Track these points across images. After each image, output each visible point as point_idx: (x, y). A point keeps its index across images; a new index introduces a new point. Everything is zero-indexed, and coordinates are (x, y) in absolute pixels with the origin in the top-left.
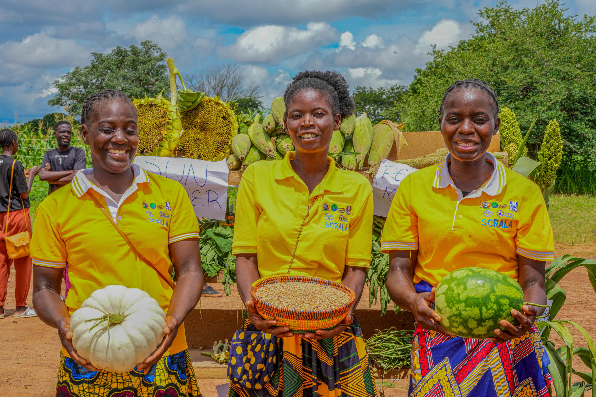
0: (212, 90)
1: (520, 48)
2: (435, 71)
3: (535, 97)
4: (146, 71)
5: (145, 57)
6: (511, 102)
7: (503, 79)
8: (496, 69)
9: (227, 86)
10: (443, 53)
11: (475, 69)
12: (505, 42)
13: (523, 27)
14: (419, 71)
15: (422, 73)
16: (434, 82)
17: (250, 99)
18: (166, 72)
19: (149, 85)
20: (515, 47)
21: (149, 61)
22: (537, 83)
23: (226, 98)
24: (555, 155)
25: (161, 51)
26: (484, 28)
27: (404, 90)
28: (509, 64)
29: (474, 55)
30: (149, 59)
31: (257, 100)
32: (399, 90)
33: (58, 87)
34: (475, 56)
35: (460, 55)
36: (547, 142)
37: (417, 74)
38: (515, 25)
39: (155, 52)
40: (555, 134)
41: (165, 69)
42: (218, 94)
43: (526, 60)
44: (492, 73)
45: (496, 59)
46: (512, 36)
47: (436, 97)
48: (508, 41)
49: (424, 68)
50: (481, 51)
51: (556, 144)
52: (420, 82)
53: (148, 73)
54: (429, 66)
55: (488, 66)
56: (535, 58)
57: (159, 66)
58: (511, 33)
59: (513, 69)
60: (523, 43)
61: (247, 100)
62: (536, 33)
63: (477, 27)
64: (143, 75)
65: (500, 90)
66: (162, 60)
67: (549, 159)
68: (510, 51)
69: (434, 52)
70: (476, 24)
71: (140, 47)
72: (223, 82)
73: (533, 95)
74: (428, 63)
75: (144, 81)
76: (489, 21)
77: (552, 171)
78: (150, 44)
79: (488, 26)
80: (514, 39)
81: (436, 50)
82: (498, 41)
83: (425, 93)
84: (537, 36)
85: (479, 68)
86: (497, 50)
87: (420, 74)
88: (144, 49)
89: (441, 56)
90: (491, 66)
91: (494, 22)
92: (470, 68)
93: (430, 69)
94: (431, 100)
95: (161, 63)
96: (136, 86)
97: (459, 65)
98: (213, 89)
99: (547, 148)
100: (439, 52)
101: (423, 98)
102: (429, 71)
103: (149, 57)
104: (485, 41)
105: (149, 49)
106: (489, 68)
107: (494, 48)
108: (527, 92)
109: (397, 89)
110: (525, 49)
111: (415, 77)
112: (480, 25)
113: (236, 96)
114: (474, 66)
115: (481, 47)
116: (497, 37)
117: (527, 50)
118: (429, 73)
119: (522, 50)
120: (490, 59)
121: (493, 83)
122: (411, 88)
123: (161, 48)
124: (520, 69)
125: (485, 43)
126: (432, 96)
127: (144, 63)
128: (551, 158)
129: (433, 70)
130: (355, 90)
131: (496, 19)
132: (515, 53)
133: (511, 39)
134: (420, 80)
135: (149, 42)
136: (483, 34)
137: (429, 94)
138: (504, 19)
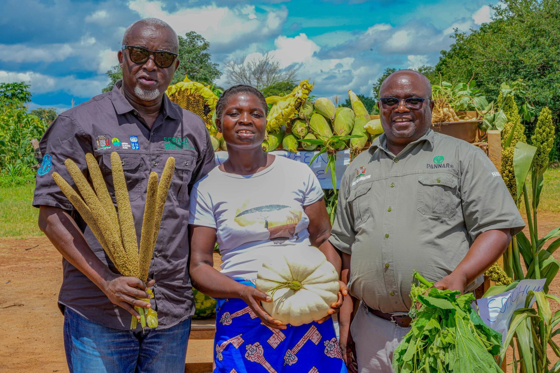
0: (252, 76)
1: (537, 29)
2: (458, 52)
3: (551, 74)
4: (191, 59)
5: (190, 47)
6: (529, 79)
7: (521, 58)
8: (514, 49)
9: (267, 71)
10: (465, 35)
11: (495, 50)
12: (522, 24)
13: (539, 10)
14: (444, 53)
15: (447, 55)
16: (457, 63)
17: (288, 83)
18: (209, 60)
19: (194, 72)
20: (532, 28)
21: (194, 50)
22: (553, 61)
23: (265, 82)
24: (547, 140)
25: (204, 41)
26: (502, 11)
27: (431, 71)
28: (527, 45)
29: (493, 37)
30: (193, 48)
31: (294, 84)
32: (427, 71)
33: (111, 77)
34: (495, 37)
35: (480, 37)
36: (540, 128)
37: (442, 56)
38: (531, 8)
39: (199, 42)
40: (547, 121)
41: (208, 57)
42: (258, 79)
43: (542, 40)
44: (510, 53)
45: (514, 40)
46: (529, 19)
47: (458, 77)
48: (525, 23)
49: (448, 50)
50: (500, 33)
51: (548, 129)
52: (445, 63)
53: (192, 62)
54: (454, 48)
55: (507, 47)
56: (551, 38)
57: (203, 55)
58: (528, 15)
59: (531, 49)
60: (539, 24)
61: (284, 83)
62: (552, 14)
63: (495, 11)
64: (189, 64)
65: (518, 69)
66: (206, 48)
67: (542, 143)
68: (527, 32)
69: (456, 35)
70: (495, 8)
71: (185, 37)
72: (263, 68)
73: (550, 73)
74: (453, 45)
75: (190, 69)
76: (507, 5)
77: (544, 154)
78: (195, 34)
79: (506, 10)
80: (530, 21)
81: (458, 34)
82: (516, 24)
83: (448, 74)
84: (552, 17)
85: (498, 49)
86: (515, 32)
87: (445, 55)
88: (189, 40)
89: (463, 39)
90: (509, 46)
91: (512, 5)
92: (490, 49)
93: (454, 50)
94: (454, 80)
95: (204, 52)
96: (182, 74)
97: (480, 47)
98: (254, 74)
99: (540, 133)
100: (460, 35)
101: (446, 78)
102: (453, 52)
103: (193, 46)
104: (504, 24)
105: (194, 39)
106: (508, 49)
107: (512, 29)
108: (544, 70)
109: (425, 69)
110: (541, 30)
111: (441, 58)
112: (499, 8)
113: (274, 80)
114: (493, 47)
115: (500, 30)
116: (514, 20)
117: (544, 31)
118: (453, 54)
119: (538, 31)
120: (508, 40)
121: (511, 63)
122: (437, 69)
123: (205, 38)
124: (537, 49)
125: (504, 26)
126: (455, 76)
127: (189, 52)
128: (543, 142)
129: (457, 51)
130: (385, 72)
131: (514, 2)
132: (531, 34)
133: (528, 21)
134: (445, 61)
135: (193, 32)
136: (501, 17)
137: (452, 74)
138: (521, 3)
